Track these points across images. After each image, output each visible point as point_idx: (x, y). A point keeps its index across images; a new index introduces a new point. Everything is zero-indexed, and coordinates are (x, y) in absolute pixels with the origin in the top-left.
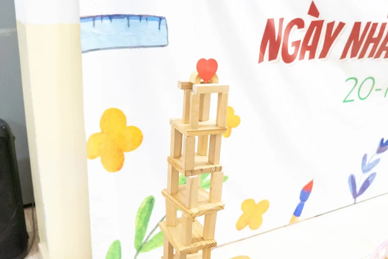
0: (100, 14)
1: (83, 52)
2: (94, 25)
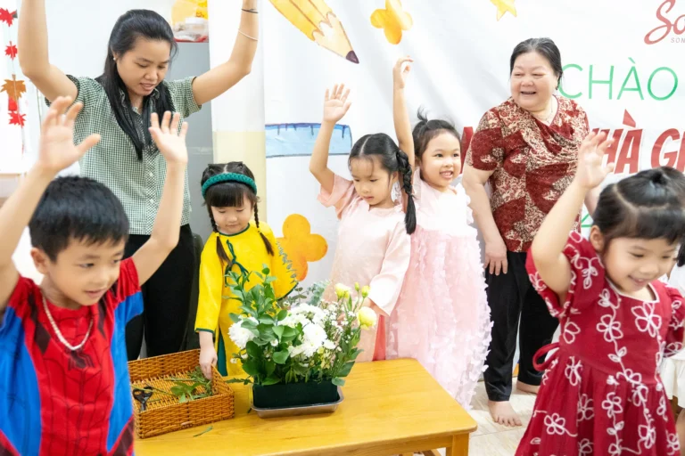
0: (285, 122)
1: (267, 157)
2: (279, 132)
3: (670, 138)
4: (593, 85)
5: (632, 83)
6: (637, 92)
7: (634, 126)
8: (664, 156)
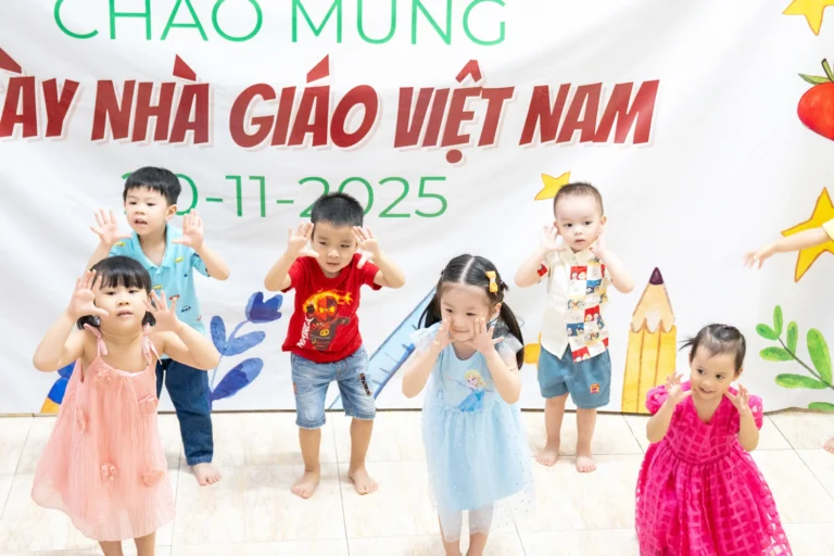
3: (258, 97)
4: (117, 19)
5: (184, 15)
6: (196, 30)
7: (194, 79)
8: (250, 121)
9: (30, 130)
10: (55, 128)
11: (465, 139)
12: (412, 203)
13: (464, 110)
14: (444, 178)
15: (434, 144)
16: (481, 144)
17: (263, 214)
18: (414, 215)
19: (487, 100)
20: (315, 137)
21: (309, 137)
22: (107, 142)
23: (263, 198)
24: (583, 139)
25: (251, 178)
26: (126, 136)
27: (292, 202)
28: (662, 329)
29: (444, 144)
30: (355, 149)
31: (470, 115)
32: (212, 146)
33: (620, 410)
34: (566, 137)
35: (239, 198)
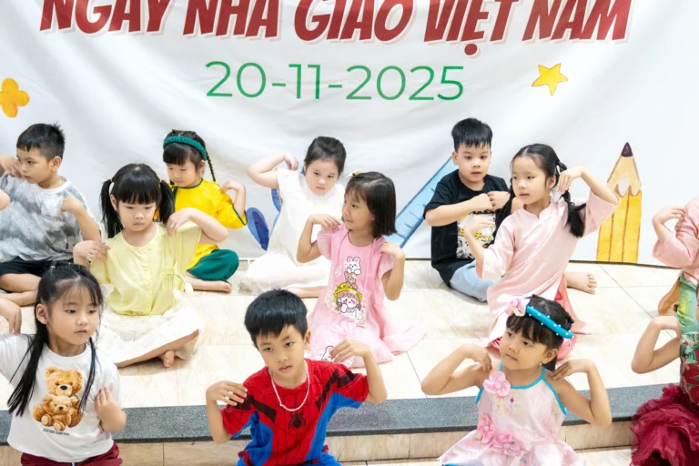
8: (311, 19)
9: (135, 26)
10: (154, 25)
11: (480, 35)
12: (436, 88)
13: (481, 11)
14: (461, 68)
15: (455, 38)
16: (493, 39)
17: (317, 97)
18: (436, 98)
19: (500, 3)
20: (361, 32)
21: (357, 32)
22: (196, 36)
23: (318, 83)
24: (572, 37)
25: (309, 66)
26: (211, 30)
27: (340, 86)
28: (630, 193)
29: (463, 39)
30: (394, 42)
31: (485, 15)
32: (279, 39)
33: (595, 260)
34: (558, 35)
35: (299, 83)
